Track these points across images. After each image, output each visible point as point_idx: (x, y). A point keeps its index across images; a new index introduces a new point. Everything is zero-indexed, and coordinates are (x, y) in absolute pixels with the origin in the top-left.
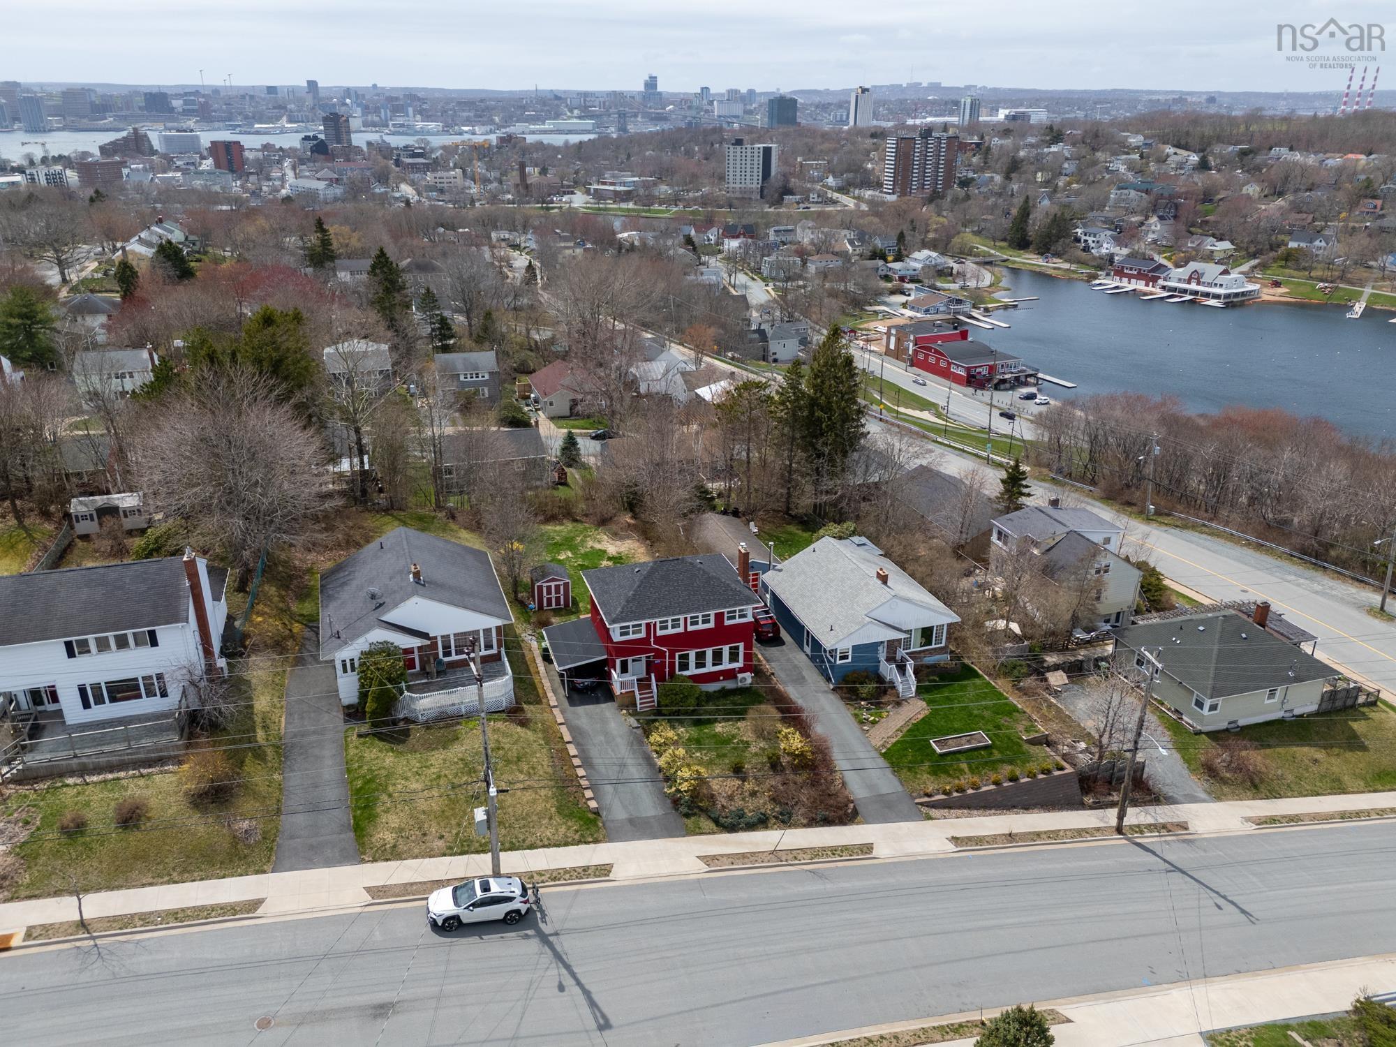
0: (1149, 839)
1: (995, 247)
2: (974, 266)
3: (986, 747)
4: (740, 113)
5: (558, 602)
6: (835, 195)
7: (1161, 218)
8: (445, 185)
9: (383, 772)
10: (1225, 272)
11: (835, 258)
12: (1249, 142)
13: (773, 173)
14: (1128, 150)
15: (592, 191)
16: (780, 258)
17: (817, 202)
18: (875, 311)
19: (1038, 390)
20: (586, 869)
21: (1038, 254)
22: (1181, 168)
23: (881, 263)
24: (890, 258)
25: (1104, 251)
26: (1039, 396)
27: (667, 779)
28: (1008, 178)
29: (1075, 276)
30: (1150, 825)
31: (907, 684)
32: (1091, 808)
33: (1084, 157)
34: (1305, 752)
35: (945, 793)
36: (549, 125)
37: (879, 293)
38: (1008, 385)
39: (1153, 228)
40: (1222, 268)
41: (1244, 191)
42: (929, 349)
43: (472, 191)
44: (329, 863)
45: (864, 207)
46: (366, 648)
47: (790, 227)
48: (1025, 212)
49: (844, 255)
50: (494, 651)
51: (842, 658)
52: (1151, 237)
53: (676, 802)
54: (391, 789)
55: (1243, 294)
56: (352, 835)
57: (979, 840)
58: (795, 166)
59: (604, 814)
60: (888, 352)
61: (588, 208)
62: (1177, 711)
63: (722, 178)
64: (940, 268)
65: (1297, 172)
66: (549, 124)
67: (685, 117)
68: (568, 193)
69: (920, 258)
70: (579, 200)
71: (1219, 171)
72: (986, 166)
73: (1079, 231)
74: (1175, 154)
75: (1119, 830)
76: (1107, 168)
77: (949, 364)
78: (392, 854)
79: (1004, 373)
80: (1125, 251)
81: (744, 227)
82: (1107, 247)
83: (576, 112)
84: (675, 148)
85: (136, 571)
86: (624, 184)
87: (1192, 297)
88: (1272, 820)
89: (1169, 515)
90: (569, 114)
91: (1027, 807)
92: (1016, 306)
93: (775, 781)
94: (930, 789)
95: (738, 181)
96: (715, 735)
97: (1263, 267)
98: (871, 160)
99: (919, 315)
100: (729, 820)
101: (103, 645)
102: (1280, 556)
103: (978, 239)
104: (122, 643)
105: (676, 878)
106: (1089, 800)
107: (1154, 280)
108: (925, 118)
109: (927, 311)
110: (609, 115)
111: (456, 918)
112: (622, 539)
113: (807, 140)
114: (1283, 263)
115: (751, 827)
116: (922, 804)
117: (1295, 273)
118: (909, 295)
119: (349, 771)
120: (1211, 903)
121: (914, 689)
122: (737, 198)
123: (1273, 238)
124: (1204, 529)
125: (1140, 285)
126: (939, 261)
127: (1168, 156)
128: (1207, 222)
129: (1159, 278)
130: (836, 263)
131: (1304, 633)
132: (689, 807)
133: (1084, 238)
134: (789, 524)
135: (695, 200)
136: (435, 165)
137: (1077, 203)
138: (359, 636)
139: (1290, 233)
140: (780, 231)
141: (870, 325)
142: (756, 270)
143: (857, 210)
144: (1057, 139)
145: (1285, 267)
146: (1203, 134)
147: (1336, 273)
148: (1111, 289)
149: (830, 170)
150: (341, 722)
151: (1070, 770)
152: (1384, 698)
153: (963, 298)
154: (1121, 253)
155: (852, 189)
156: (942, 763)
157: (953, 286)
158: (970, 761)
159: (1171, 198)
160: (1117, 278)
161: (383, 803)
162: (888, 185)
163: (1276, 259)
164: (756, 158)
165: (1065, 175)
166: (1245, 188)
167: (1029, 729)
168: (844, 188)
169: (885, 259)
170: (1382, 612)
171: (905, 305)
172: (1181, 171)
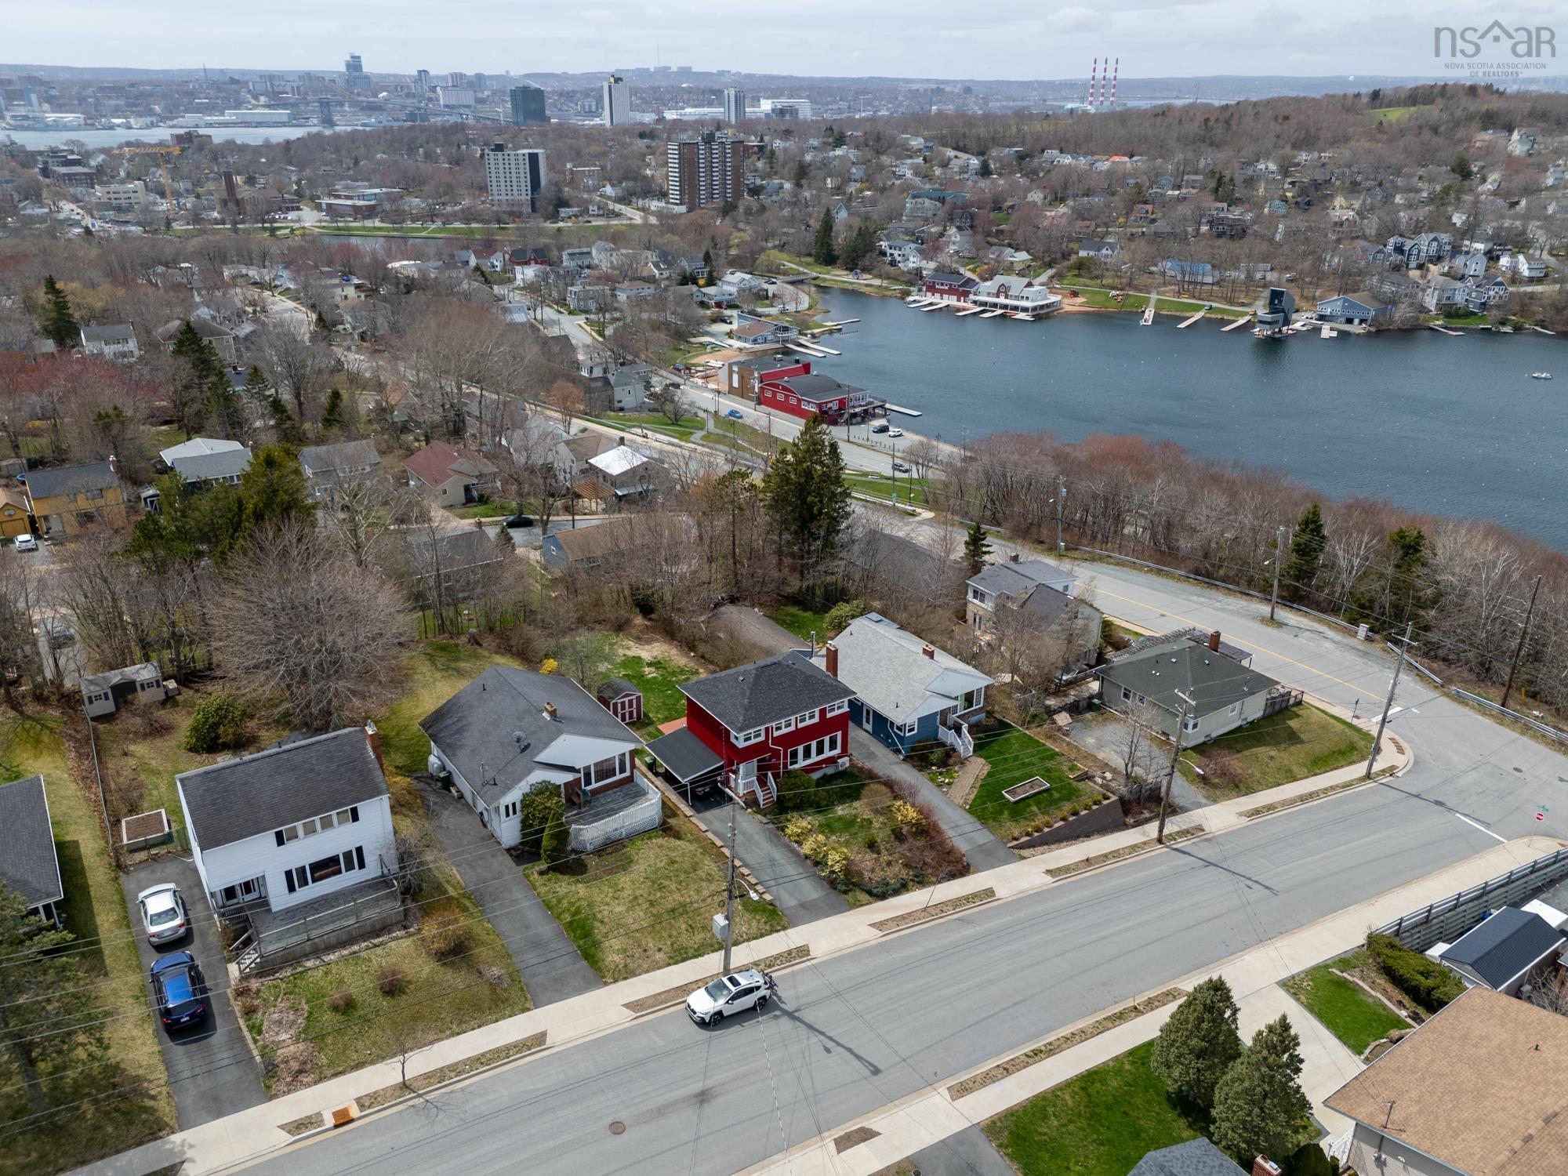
0: (1182, 844)
1: (802, 264)
2: (790, 287)
3: (1046, 791)
4: (472, 102)
5: (631, 717)
6: (618, 207)
7: (960, 229)
8: (123, 201)
9: (584, 903)
10: (1029, 285)
11: (647, 285)
12: (1023, 144)
13: (543, 182)
14: (912, 153)
15: (324, 206)
16: (588, 288)
17: (598, 215)
18: (701, 344)
19: (888, 421)
20: (790, 952)
21: (847, 269)
22: (964, 173)
23: (694, 288)
24: (701, 282)
25: (911, 265)
26: (891, 428)
27: (817, 864)
28: (799, 185)
29: (889, 293)
30: (1178, 832)
31: (965, 744)
32: (1133, 827)
33: (870, 161)
34: (1263, 751)
35: (1028, 834)
36: (229, 115)
37: (699, 322)
38: (859, 419)
39: (953, 239)
40: (1026, 280)
41: (1030, 199)
42: (776, 386)
43: (160, 208)
44: (579, 991)
45: (653, 220)
46: (527, 790)
47: (585, 250)
48: (828, 224)
49: (651, 280)
50: (627, 774)
51: (910, 731)
52: (952, 249)
53: (832, 883)
54: (599, 916)
55: (1048, 306)
56: (585, 963)
57: (1066, 869)
58: (564, 173)
59: (777, 903)
60: (732, 390)
61: (324, 227)
62: (1164, 733)
63: (483, 188)
64: (755, 291)
65: (1075, 178)
66: (231, 115)
67: (404, 107)
68: (293, 209)
69: (733, 281)
70: (309, 218)
71: (1000, 175)
72: (772, 172)
73: (884, 244)
74: (956, 157)
75: (1160, 841)
76: (894, 173)
77: (799, 400)
78: (626, 973)
79: (854, 407)
80: (932, 265)
81: (535, 251)
82: (914, 262)
83: (263, 99)
84: (411, 150)
85: (318, 751)
86: (363, 197)
87: (1002, 311)
88: (1257, 812)
89: (1076, 549)
90: (253, 102)
91: (1088, 835)
92: (840, 330)
93: (903, 848)
94: (1016, 834)
95: (503, 192)
96: (840, 818)
97: (1059, 276)
98: (648, 165)
99: (747, 345)
100: (880, 890)
101: (310, 830)
102: (1179, 579)
103: (783, 255)
104: (327, 824)
105: (862, 946)
106: (1130, 820)
107: (966, 294)
108: (683, 108)
109: (755, 341)
110: (307, 104)
111: (720, 1013)
112: (648, 642)
113: (569, 141)
114: (1076, 272)
115: (896, 892)
116: (1012, 847)
117: (1089, 282)
118: (731, 323)
119: (550, 908)
120: (1242, 885)
121: (971, 749)
122: (505, 212)
123: (1064, 246)
124: (1110, 560)
125: (951, 301)
126: (753, 283)
127: (950, 159)
128: (1002, 232)
129: (969, 292)
130: (648, 291)
131: (1242, 652)
132: (846, 885)
133: (889, 251)
134: (786, 605)
135: (455, 216)
136: (99, 175)
137: (877, 213)
138: (520, 780)
139: (1079, 240)
140: (574, 254)
141: (701, 360)
142: (561, 302)
143: (646, 224)
144: (840, 141)
145: (1079, 276)
146: (979, 136)
147: (1124, 281)
148: (925, 306)
149: (606, 177)
150: (513, 864)
151: (1114, 798)
152: (1306, 698)
153: (787, 325)
154: (929, 267)
155: (634, 200)
156: (1018, 810)
157: (773, 311)
158: (1038, 804)
159: (965, 207)
160: (929, 294)
161: (599, 930)
162: (674, 195)
163: (1070, 268)
164: (521, 166)
165: (855, 181)
166: (1029, 195)
167: (1072, 769)
168: (624, 200)
169: (697, 284)
170: (1272, 621)
171: (730, 335)
172: (966, 176)
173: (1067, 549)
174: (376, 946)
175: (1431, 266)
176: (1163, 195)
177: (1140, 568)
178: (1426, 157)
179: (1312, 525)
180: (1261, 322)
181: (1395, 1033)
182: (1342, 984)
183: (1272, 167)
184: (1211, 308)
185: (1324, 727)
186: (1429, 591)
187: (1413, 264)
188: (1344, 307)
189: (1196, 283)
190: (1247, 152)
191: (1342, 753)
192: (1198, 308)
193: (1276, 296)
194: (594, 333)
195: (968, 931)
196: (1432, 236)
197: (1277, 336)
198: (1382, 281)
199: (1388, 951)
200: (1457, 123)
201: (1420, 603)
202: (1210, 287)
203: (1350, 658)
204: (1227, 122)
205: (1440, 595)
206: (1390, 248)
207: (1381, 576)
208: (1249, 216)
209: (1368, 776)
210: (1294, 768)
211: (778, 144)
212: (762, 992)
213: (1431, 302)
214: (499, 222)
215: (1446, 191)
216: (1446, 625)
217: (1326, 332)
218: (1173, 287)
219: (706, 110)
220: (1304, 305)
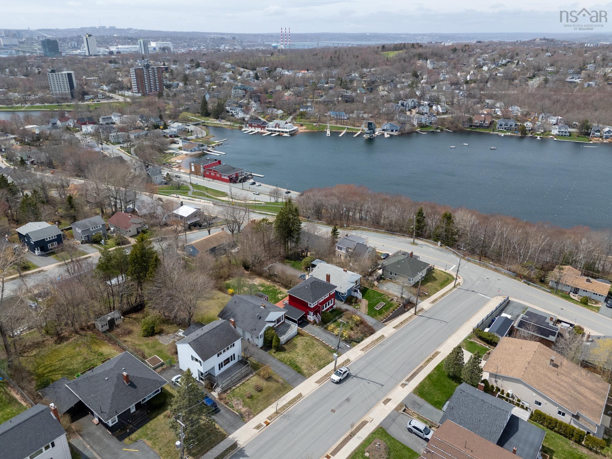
0: (421, 314)
1: (195, 116)
2: (194, 126)
3: (385, 305)
6: (111, 95)
7: (255, 102)
9: (291, 358)
10: (286, 123)
11: (140, 130)
12: (268, 66)
13: (75, 85)
14: (227, 70)
16: (118, 134)
17: (102, 98)
18: (170, 153)
19: (254, 180)
20: (346, 361)
21: (215, 118)
24: (161, 127)
25: (240, 116)
26: (256, 183)
27: (340, 336)
28: (186, 84)
29: (235, 128)
30: (419, 311)
32: (407, 311)
33: (211, 73)
34: (429, 284)
35: (385, 318)
37: (166, 144)
38: (244, 180)
39: (253, 105)
40: (284, 121)
41: (277, 89)
42: (211, 170)
44: (302, 381)
45: (128, 100)
46: (265, 330)
47: (109, 116)
48: (205, 103)
49: (141, 128)
50: (283, 320)
51: (345, 294)
52: (254, 109)
53: (347, 341)
54: (296, 361)
55: (294, 130)
56: (299, 374)
57: (397, 326)
58: (83, 81)
60: (193, 173)
63: (48, 87)
64: (184, 129)
65: (292, 81)
69: (175, 126)
71: (263, 78)
72: (173, 78)
73: (228, 108)
74: (244, 71)
75: (415, 314)
76: (222, 78)
77: (221, 175)
78: (310, 375)
79: (241, 176)
81: (88, 118)
82: (241, 115)
87: (278, 133)
88: (433, 302)
89: (349, 226)
91: (398, 316)
92: (222, 144)
93: (359, 328)
94: (382, 319)
95: (57, 90)
96: (340, 323)
97: (294, 119)
98: (119, 76)
99: (189, 153)
100: (357, 341)
101: (224, 351)
102: (383, 233)
103: (188, 113)
104: (228, 349)
105: (361, 356)
109: (191, 151)
111: (340, 379)
114: (300, 117)
115: (362, 340)
116: (383, 323)
117: (305, 120)
118: (178, 144)
119: (282, 361)
120: (439, 322)
121: (362, 297)
122: (59, 98)
123: (294, 107)
125: (259, 130)
126: (182, 127)
127: (242, 72)
128: (270, 102)
129: (265, 127)
130: (142, 133)
132: (350, 341)
133: (230, 111)
135: (36, 101)
137: (222, 94)
138: (263, 328)
139: (299, 105)
140: (105, 118)
141: (173, 160)
142: (107, 140)
143: (126, 102)
144: (198, 65)
145: (302, 118)
146: (251, 63)
147: (317, 119)
148: (249, 132)
149: (101, 81)
150: (264, 352)
151: (402, 304)
152: (435, 267)
153: (202, 144)
154: (247, 117)
155: (117, 91)
156: (380, 312)
157: (193, 137)
158: (384, 309)
159: (254, 92)
160: (250, 128)
161: (299, 365)
162: (135, 89)
163: (298, 115)
164: (65, 79)
165: (207, 81)
166: (277, 87)
167: (389, 298)
168: (113, 91)
169: (159, 128)
170: (414, 243)
171: (180, 148)
172: (249, 78)
173: (347, 226)
174: (247, 380)
175: (413, 110)
176: (323, 86)
177: (370, 231)
178: (403, 71)
179: (420, 213)
180: (366, 133)
181: (488, 352)
182: (471, 342)
183: (357, 75)
184: (348, 128)
185: (441, 275)
186: (455, 230)
187: (407, 110)
188: (390, 126)
189: (341, 119)
190: (347, 70)
191: (446, 281)
192: (344, 128)
193: (370, 124)
194: (126, 153)
195: (383, 347)
196: (412, 100)
197: (372, 138)
198: (400, 116)
199: (479, 332)
200: (411, 58)
201: (453, 234)
202: (346, 120)
203: (438, 252)
204: (338, 58)
205: (458, 231)
206: (400, 104)
207: (443, 227)
208: (354, 94)
209: (455, 287)
210: (437, 288)
211: (173, 67)
212: (348, 372)
213: (415, 123)
214: (58, 102)
215: (412, 83)
216: (461, 240)
217: (386, 136)
218: (334, 121)
219: (127, 46)
220: (377, 125)
